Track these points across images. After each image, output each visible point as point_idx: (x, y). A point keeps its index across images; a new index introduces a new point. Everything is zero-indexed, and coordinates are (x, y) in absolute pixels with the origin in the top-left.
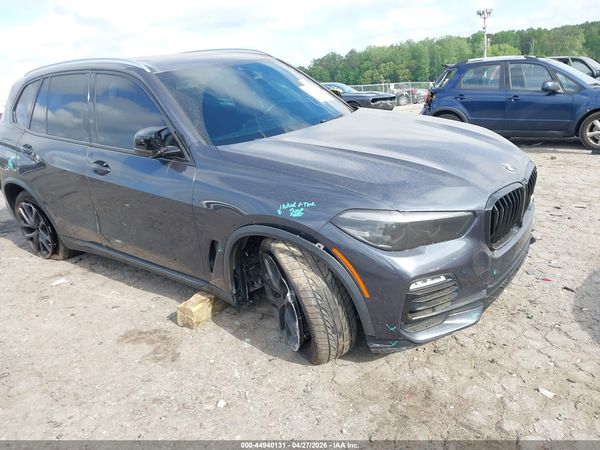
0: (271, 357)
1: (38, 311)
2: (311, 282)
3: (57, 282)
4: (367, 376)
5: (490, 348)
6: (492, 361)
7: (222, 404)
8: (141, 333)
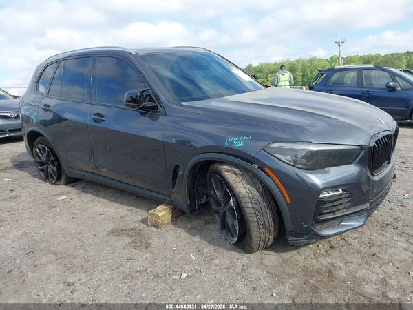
0: (216, 248)
1: (50, 215)
2: (248, 191)
3: (61, 198)
4: (285, 261)
5: (370, 246)
6: (374, 255)
7: (184, 275)
8: (122, 230)
